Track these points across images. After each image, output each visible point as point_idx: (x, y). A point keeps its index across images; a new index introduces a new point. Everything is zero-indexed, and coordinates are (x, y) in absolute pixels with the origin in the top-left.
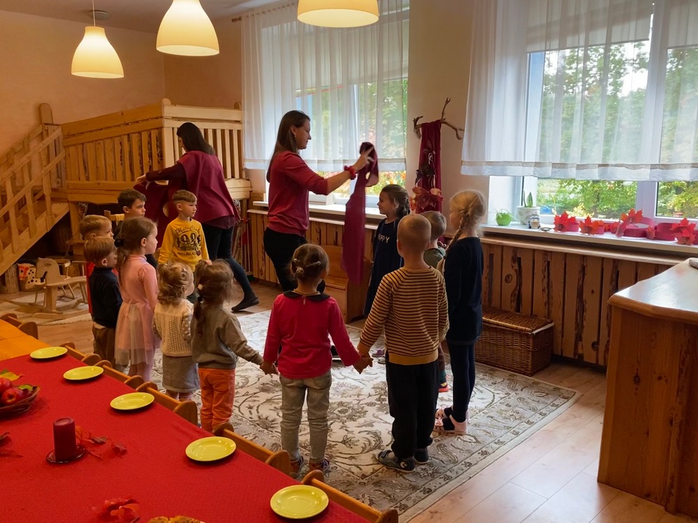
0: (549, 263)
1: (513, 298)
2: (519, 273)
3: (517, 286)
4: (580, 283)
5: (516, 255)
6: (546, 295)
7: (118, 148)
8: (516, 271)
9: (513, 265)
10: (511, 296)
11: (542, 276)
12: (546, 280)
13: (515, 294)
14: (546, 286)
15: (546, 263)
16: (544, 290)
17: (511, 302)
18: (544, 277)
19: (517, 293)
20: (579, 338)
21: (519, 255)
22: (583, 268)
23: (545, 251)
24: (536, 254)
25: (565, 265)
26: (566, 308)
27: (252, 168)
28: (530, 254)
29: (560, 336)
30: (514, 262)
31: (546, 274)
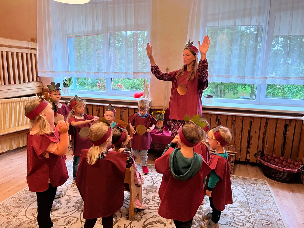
4: (249, 128)
15: (233, 121)
20: (248, 152)
21: (219, 118)
22: (251, 122)
23: (233, 115)
24: (228, 117)
25: (243, 121)
26: (242, 139)
27: (43, 76)
28: (226, 117)
29: (239, 152)
30: (217, 121)
31: (232, 126)
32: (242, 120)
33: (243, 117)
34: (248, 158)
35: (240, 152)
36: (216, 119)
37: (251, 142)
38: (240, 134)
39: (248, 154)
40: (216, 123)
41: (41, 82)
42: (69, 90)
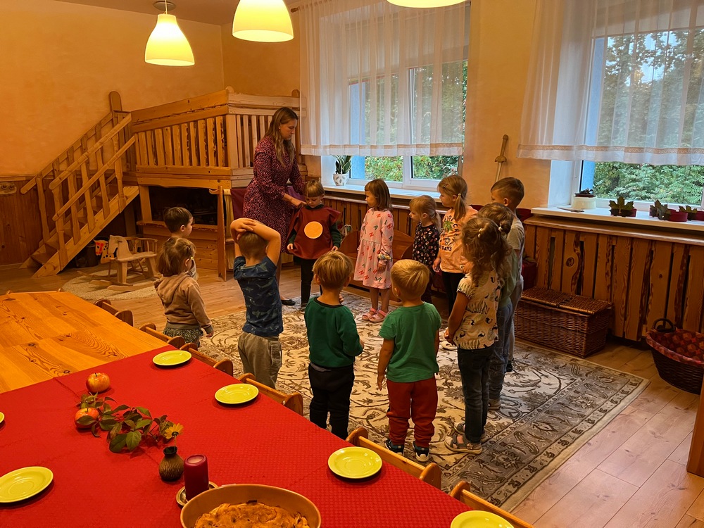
0: (613, 247)
1: (573, 281)
2: (582, 257)
3: (578, 269)
4: (647, 267)
5: (578, 239)
6: (609, 278)
7: (185, 134)
8: (578, 254)
9: (576, 248)
10: (572, 279)
11: (606, 260)
12: (610, 264)
13: (576, 277)
14: (609, 269)
15: (611, 247)
16: (607, 274)
17: (572, 285)
18: (608, 260)
19: (578, 276)
20: (643, 321)
21: (581, 239)
22: (651, 252)
23: (610, 235)
24: (600, 238)
25: (632, 249)
26: (630, 291)
27: (308, 154)
28: (594, 238)
29: (623, 319)
30: (577, 246)
31: (610, 258)
32: (630, 246)
33: (632, 239)
34: (644, 334)
35: (625, 319)
36: (575, 242)
37: (651, 298)
38: (626, 278)
39: (644, 326)
40: (575, 251)
41: (304, 165)
42: (344, 178)
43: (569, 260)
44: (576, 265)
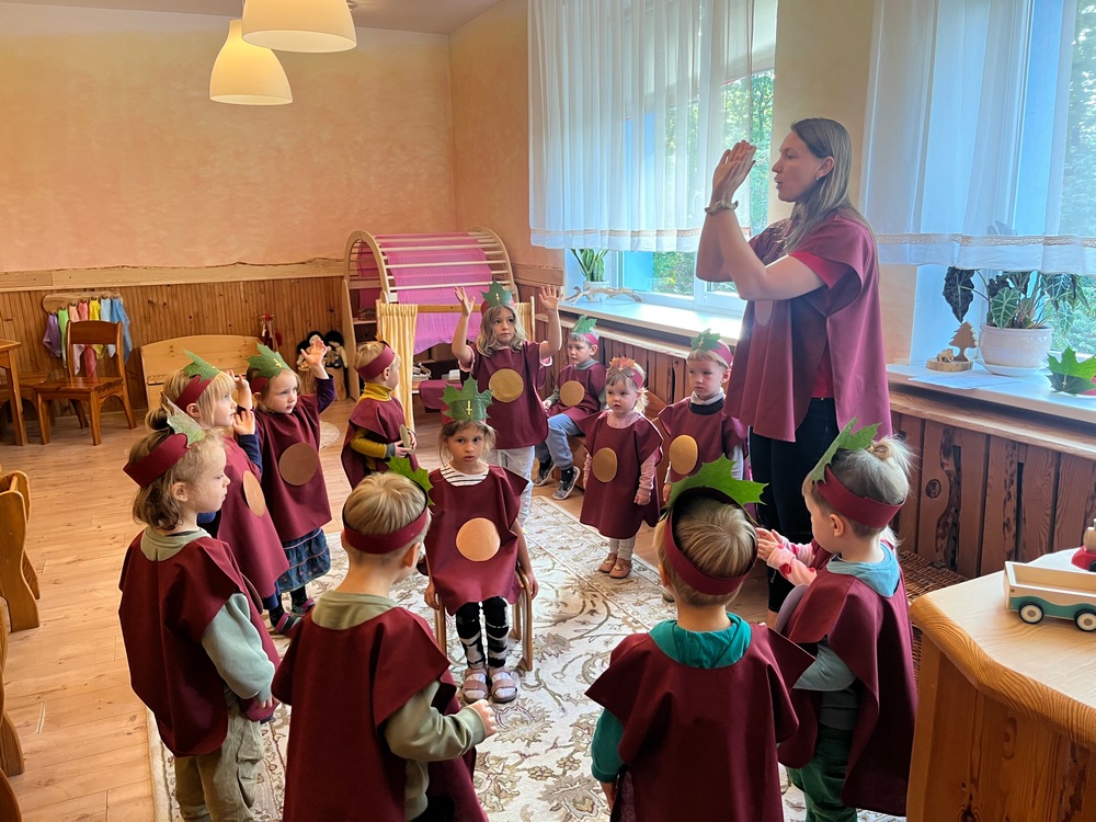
0: (1021, 465)
1: (941, 531)
2: (956, 480)
3: (949, 507)
5: (950, 440)
6: (1010, 535)
8: (949, 474)
9: (944, 461)
10: (938, 525)
11: (1005, 495)
12: (1013, 503)
13: (946, 524)
14: (1011, 515)
15: (1015, 466)
16: (1005, 525)
17: (937, 538)
18: (1009, 494)
19: (950, 520)
21: (956, 443)
23: (1012, 440)
24: (993, 444)
25: (1057, 477)
28: (981, 445)
30: (946, 455)
31: (1014, 489)
32: (1053, 472)
36: (943, 447)
40: (942, 465)
43: (932, 483)
44: (944, 496)
